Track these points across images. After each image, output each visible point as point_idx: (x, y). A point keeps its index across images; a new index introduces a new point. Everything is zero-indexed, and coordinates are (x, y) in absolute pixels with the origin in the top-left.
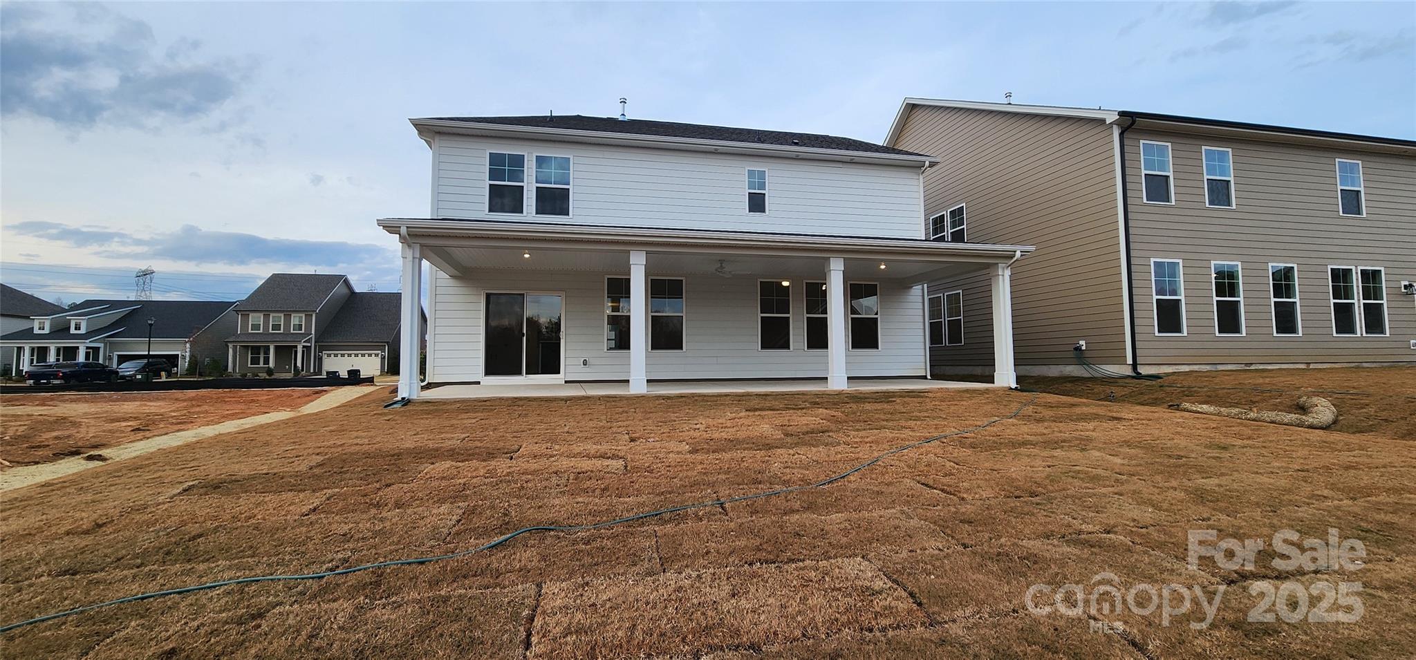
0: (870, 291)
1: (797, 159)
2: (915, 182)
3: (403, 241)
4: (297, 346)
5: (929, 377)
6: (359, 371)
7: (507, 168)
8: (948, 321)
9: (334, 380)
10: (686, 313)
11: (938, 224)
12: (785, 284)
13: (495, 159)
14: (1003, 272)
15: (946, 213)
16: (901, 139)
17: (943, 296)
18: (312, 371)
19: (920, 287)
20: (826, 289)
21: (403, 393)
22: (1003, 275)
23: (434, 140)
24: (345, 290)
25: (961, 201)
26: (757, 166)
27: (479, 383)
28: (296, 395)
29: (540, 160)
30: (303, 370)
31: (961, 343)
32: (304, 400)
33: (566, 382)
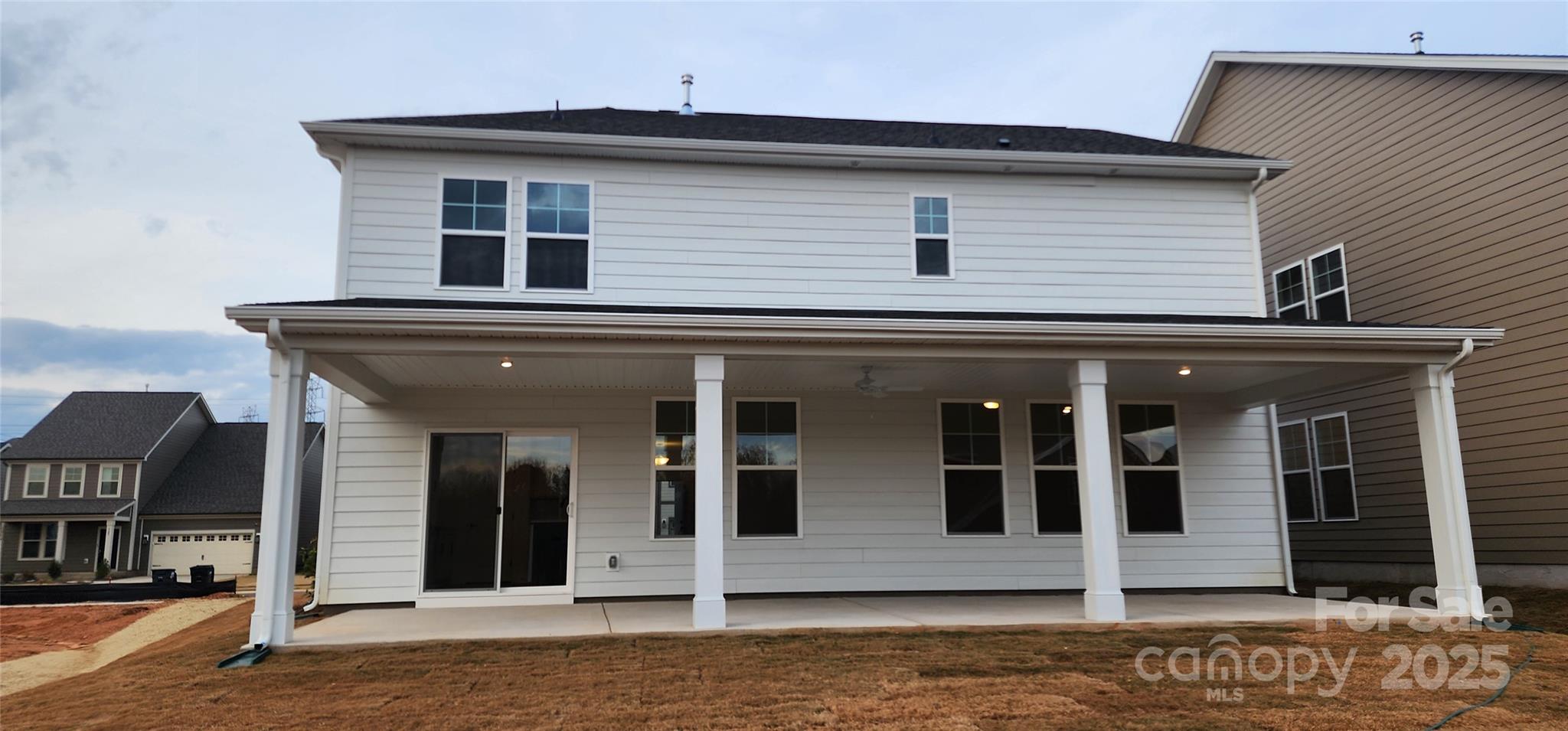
0: (1162, 416)
1: (1008, 173)
2: (1240, 208)
3: (273, 346)
4: (106, 522)
5: (1292, 590)
6: (211, 568)
7: (475, 205)
8: (1323, 472)
9: (166, 587)
10: (803, 465)
11: (1289, 285)
12: (991, 405)
13: (454, 190)
14: (1439, 380)
15: (1306, 264)
16: (1208, 126)
17: (1310, 423)
18: (129, 567)
19: (1261, 409)
20: (1071, 414)
21: (259, 636)
22: (1439, 388)
23: (345, 160)
24: (197, 420)
25: (1333, 240)
26: (932, 190)
27: (412, 604)
28: (92, 616)
29: (535, 191)
30: (113, 566)
31: (1352, 515)
32: (105, 626)
33: (577, 600)
